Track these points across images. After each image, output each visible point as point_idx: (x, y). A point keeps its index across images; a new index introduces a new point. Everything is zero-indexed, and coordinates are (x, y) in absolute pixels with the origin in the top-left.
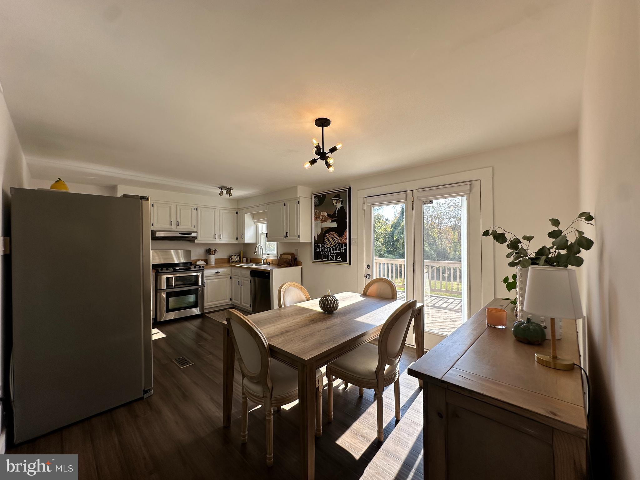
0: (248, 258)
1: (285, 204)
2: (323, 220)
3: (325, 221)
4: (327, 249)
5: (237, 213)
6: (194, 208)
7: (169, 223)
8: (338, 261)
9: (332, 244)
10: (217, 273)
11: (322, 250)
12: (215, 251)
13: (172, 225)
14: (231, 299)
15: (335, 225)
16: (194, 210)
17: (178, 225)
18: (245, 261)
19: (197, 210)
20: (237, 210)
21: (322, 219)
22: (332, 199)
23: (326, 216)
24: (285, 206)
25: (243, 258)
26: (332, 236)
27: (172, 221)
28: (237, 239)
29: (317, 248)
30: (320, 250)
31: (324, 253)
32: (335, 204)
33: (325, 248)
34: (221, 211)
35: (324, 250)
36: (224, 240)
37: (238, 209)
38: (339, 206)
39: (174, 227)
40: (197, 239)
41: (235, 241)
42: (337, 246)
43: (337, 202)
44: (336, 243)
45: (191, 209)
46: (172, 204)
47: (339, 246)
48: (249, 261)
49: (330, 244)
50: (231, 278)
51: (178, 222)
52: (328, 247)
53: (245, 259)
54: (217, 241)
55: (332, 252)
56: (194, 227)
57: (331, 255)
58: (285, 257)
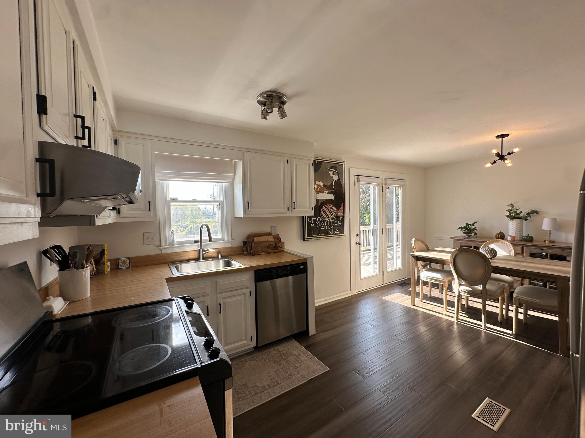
1: (287, 160)
2: (319, 190)
3: (321, 191)
4: (324, 223)
8: (336, 234)
9: (329, 217)
11: (318, 225)
15: (331, 197)
21: (317, 189)
22: (329, 169)
23: (322, 187)
24: (287, 163)
26: (329, 209)
29: (312, 222)
30: (315, 224)
31: (321, 228)
32: (331, 175)
33: (321, 222)
35: (320, 225)
38: (336, 178)
42: (335, 219)
43: (333, 174)
44: (333, 216)
47: (337, 219)
49: (327, 218)
52: (325, 221)
55: (329, 225)
57: (328, 229)
58: (262, 240)
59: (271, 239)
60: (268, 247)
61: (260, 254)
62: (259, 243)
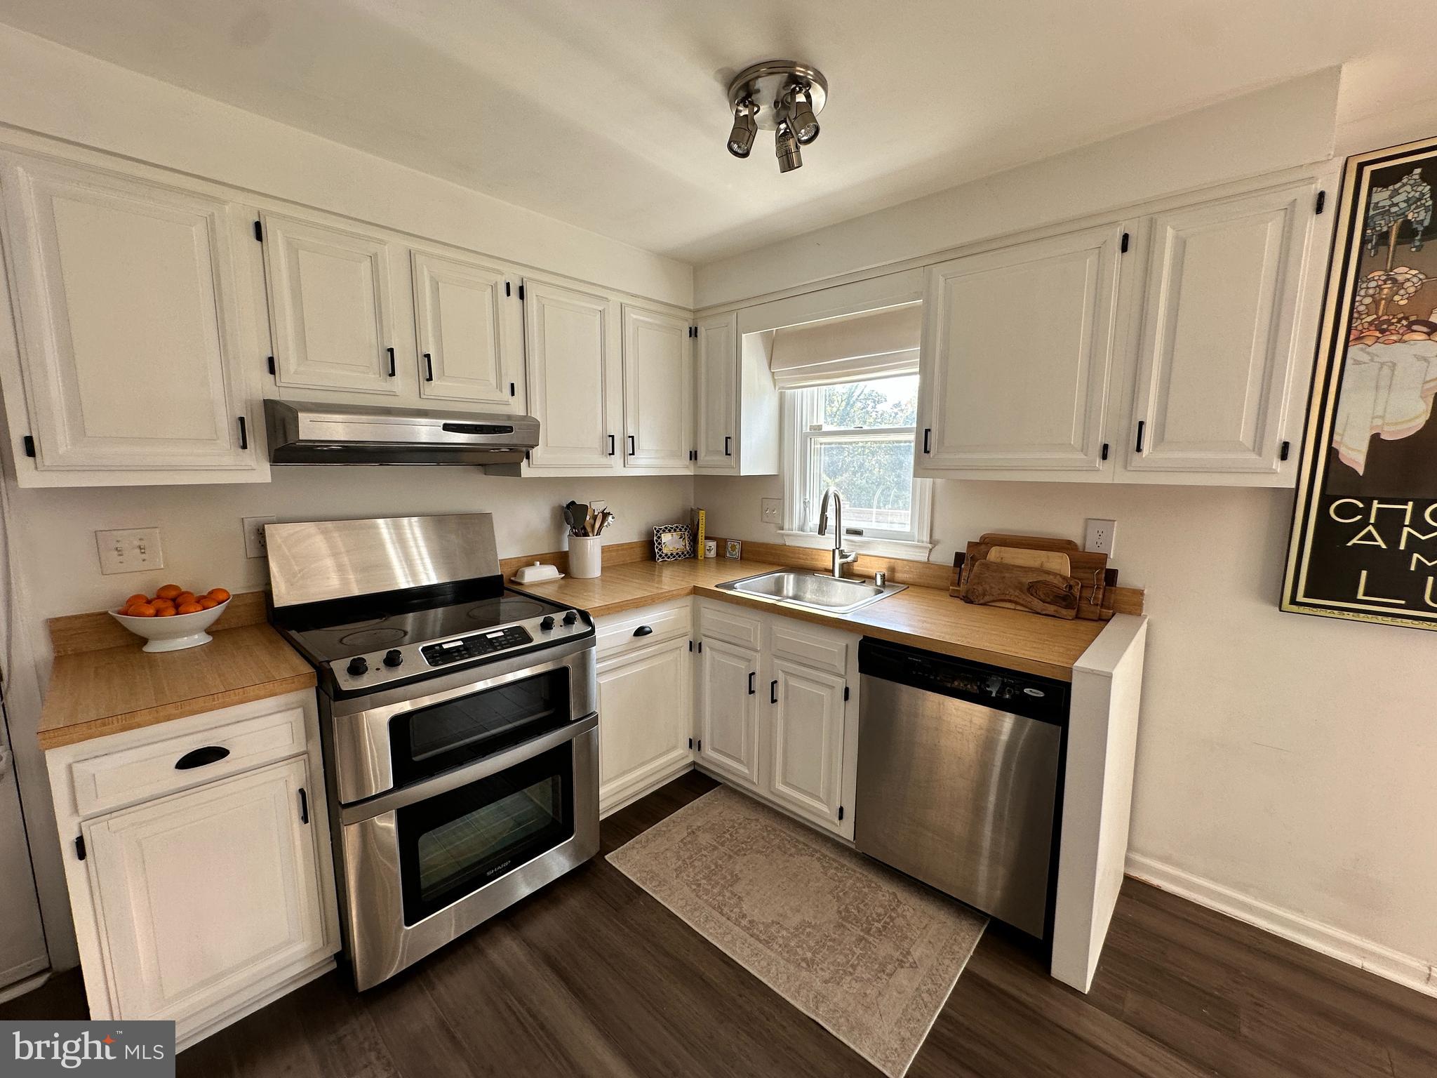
0: (725, 541)
1: (1126, 238)
5: (694, 333)
6: (508, 285)
7: (376, 360)
10: (641, 632)
11: (1423, 546)
12: (605, 515)
13: (393, 374)
14: (694, 744)
16: (508, 294)
17: (430, 379)
18: (713, 554)
19: (522, 296)
20: (689, 316)
24: (1124, 248)
25: (706, 538)
27: (391, 350)
28: (694, 456)
29: (1362, 523)
30: (1392, 538)
34: (632, 316)
36: (646, 463)
37: (695, 311)
39: (404, 389)
40: (528, 457)
41: (682, 468)
45: (494, 287)
46: (381, 242)
48: (737, 553)
50: (695, 647)
51: (428, 356)
53: (713, 544)
54: (616, 467)
56: (513, 394)
58: (1019, 562)
59: (1060, 564)
60: (1032, 588)
61: (993, 604)
62: (1002, 567)
